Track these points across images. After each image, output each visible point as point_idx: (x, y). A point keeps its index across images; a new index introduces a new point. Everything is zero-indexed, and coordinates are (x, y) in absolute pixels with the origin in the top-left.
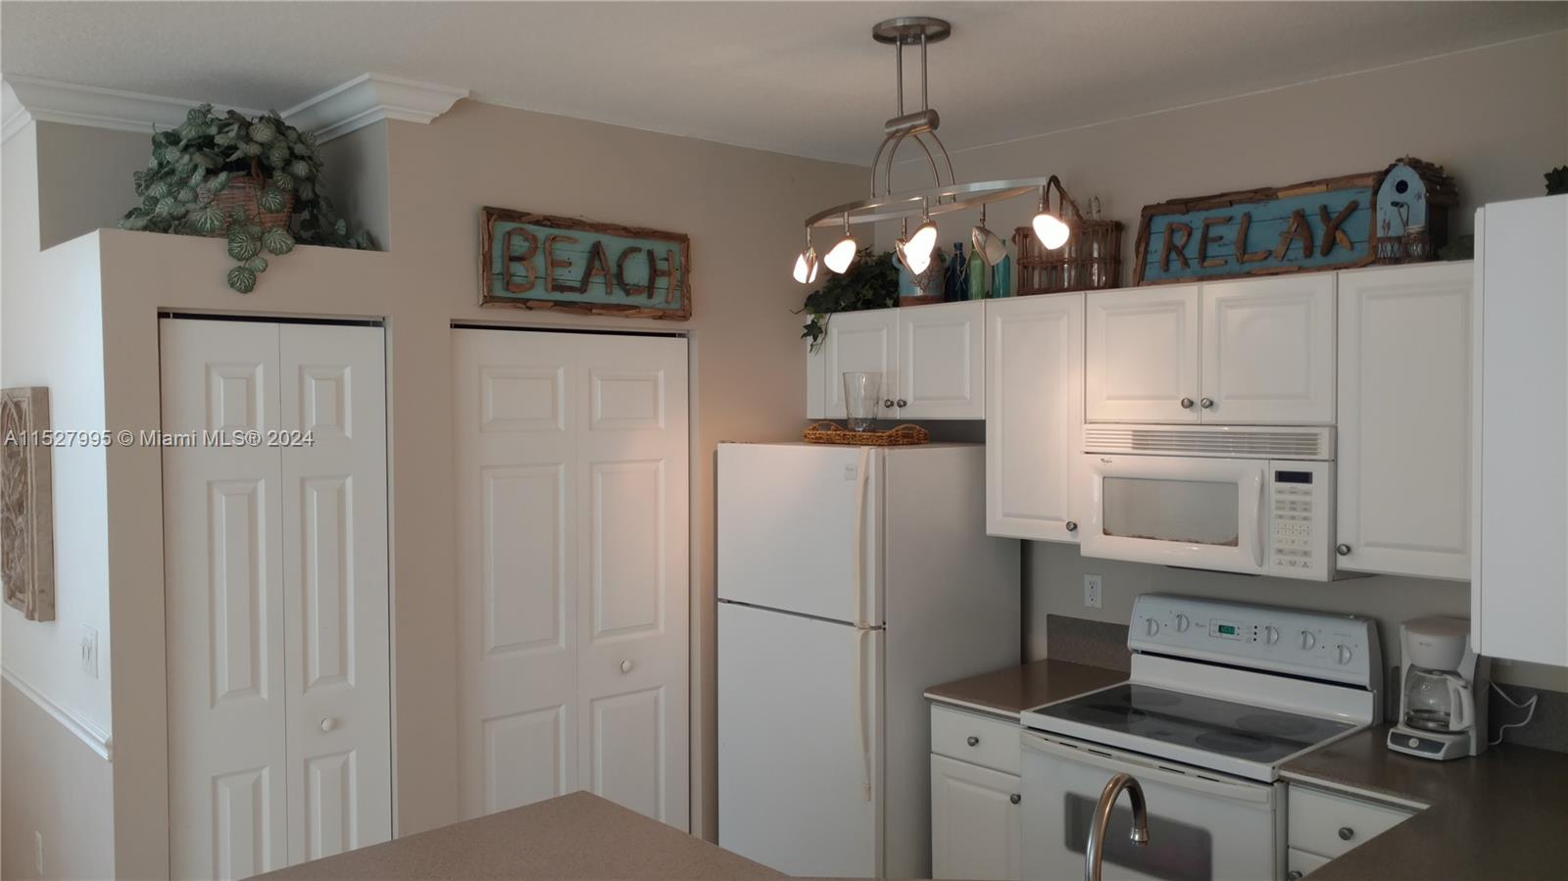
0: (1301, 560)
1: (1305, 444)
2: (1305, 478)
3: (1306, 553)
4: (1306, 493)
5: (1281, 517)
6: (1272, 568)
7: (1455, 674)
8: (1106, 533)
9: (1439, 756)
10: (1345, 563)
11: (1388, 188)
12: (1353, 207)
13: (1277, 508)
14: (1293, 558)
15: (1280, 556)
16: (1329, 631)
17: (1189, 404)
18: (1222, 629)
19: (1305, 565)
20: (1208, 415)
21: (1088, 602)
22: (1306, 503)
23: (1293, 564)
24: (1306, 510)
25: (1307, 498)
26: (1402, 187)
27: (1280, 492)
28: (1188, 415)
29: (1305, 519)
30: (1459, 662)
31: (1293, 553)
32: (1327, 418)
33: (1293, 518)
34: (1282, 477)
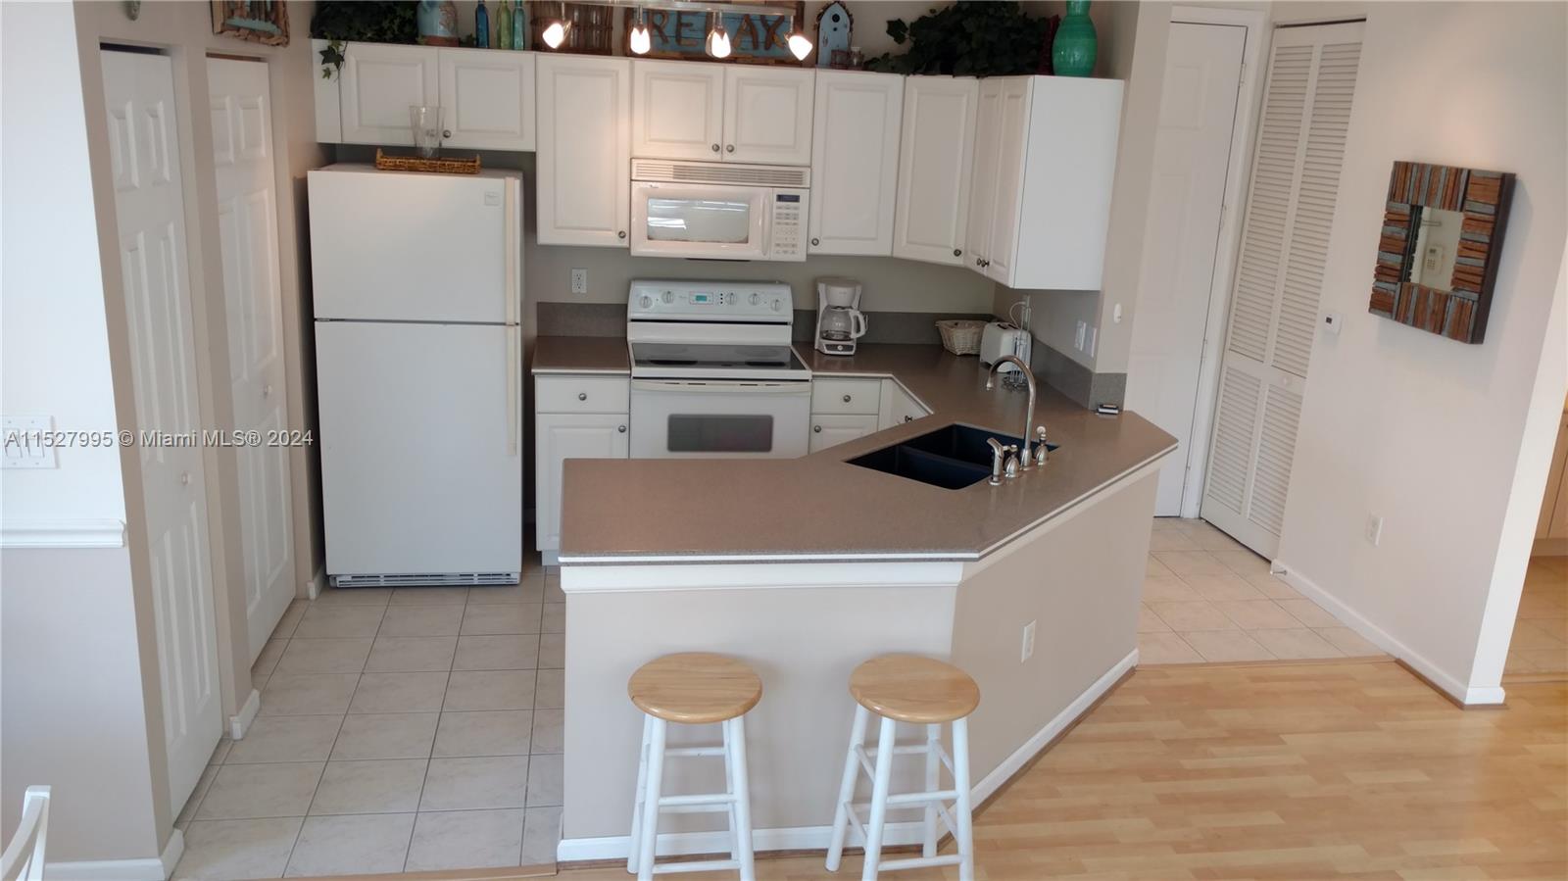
0: (790, 249)
1: (796, 178)
2: (796, 199)
3: (793, 246)
4: (796, 208)
5: (779, 223)
6: (774, 255)
7: (851, 307)
8: (650, 238)
9: (852, 353)
10: (814, 250)
11: (827, 18)
12: (781, 19)
13: (777, 218)
14: (785, 249)
15: (778, 248)
16: (768, 293)
17: (717, 148)
18: (699, 298)
19: (793, 252)
20: (728, 157)
21: (575, 290)
22: (795, 214)
23: (785, 252)
24: (795, 219)
25: (796, 212)
26: (836, 18)
27: (779, 208)
28: (716, 156)
29: (795, 224)
30: (852, 301)
31: (786, 245)
32: (807, 161)
33: (787, 224)
34: (780, 198)
